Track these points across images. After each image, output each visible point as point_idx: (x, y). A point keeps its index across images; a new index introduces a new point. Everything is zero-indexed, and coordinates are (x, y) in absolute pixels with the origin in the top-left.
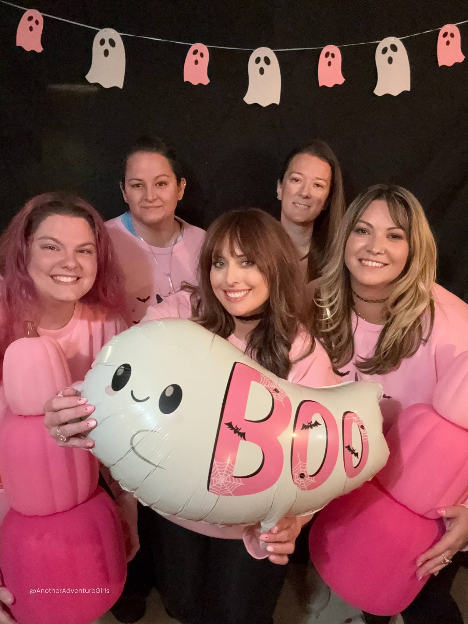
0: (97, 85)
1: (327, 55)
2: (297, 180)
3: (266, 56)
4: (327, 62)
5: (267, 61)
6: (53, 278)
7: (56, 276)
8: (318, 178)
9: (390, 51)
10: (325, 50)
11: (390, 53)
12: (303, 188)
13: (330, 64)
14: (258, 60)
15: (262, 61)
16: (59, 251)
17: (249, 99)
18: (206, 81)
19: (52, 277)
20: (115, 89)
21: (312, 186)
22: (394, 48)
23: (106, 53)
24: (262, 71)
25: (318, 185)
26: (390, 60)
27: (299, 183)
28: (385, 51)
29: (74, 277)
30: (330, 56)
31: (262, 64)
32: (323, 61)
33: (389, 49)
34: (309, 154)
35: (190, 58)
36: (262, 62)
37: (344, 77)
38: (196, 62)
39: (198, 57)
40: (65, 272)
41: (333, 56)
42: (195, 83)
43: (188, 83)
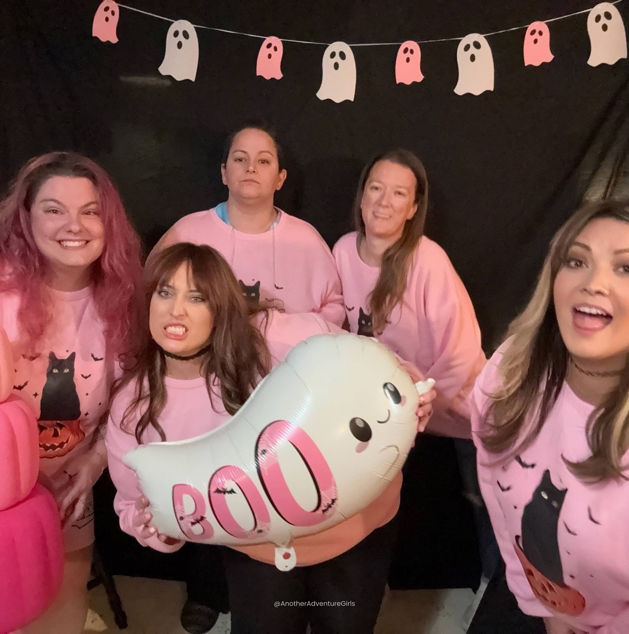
0: (170, 77)
1: (406, 51)
2: (377, 188)
3: (342, 50)
4: (406, 59)
5: (343, 56)
6: (60, 244)
7: (63, 241)
8: (399, 186)
9: (472, 48)
10: (404, 45)
11: (473, 50)
12: (382, 197)
13: (408, 60)
14: (333, 55)
15: (337, 55)
16: (62, 214)
17: (322, 95)
18: (279, 75)
19: (60, 242)
20: (187, 82)
21: (393, 194)
22: (477, 45)
23: (180, 45)
24: (336, 66)
25: (400, 193)
26: (473, 58)
27: (379, 192)
28: (467, 48)
29: (81, 240)
30: (409, 52)
32: (401, 56)
33: (472, 47)
34: (390, 162)
35: (263, 51)
36: (337, 57)
37: (423, 75)
38: (270, 56)
39: (271, 50)
40: (71, 237)
41: (412, 52)
42: (268, 77)
43: (261, 77)
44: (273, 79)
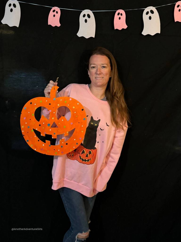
1: (118, 14)
2: (94, 67)
3: (88, 14)
4: (118, 18)
5: (89, 16)
10: (118, 11)
11: (150, 14)
13: (120, 18)
14: (84, 16)
17: (79, 34)
18: (59, 25)
22: (152, 12)
23: (11, 10)
24: (86, 21)
25: (104, 67)
26: (150, 18)
27: (95, 68)
28: (147, 13)
31: (86, 17)
32: (116, 17)
33: (150, 12)
34: (96, 54)
35: (51, 13)
37: (127, 25)
38: (54, 16)
39: (55, 13)
41: (121, 15)
42: (54, 26)
43: (50, 25)
44: (56, 26)
